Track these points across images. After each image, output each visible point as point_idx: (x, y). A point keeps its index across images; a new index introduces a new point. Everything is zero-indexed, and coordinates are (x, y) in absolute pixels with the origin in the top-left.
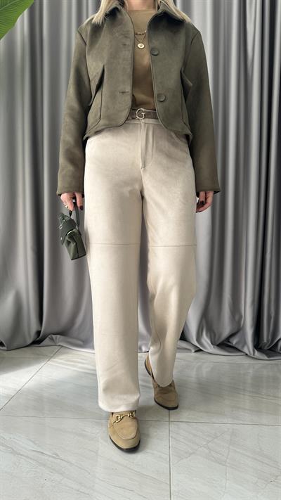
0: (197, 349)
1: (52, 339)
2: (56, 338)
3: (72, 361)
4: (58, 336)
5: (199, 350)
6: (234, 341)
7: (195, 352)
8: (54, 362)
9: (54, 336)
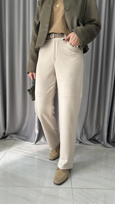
0: (80, 142)
1: (11, 136)
2: (13, 136)
3: (21, 149)
4: (14, 135)
5: (81, 142)
6: (97, 138)
7: (79, 143)
8: (12, 149)
9: (12, 135)
